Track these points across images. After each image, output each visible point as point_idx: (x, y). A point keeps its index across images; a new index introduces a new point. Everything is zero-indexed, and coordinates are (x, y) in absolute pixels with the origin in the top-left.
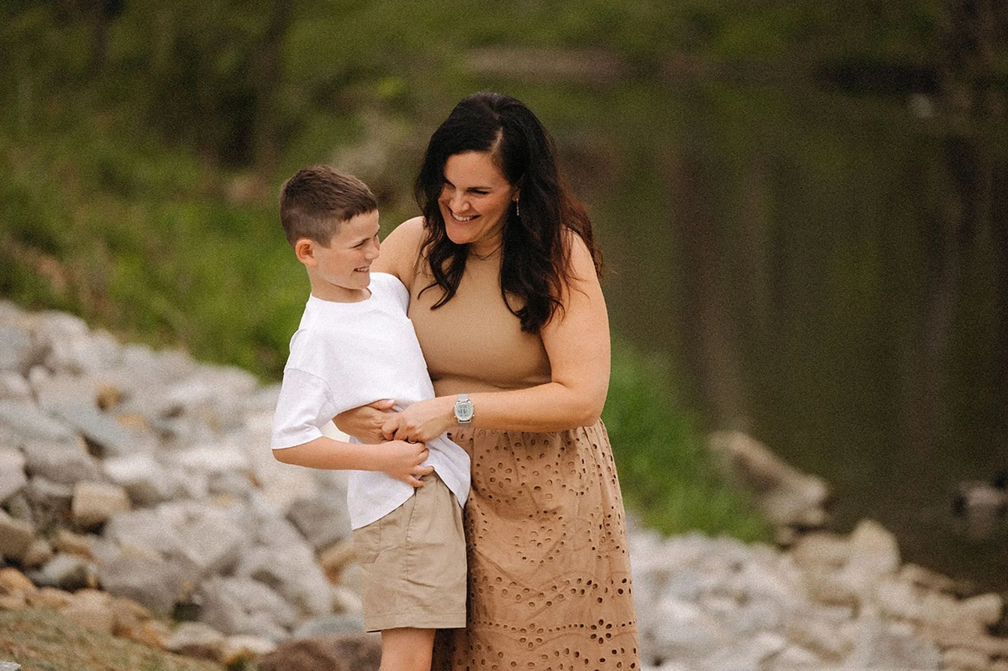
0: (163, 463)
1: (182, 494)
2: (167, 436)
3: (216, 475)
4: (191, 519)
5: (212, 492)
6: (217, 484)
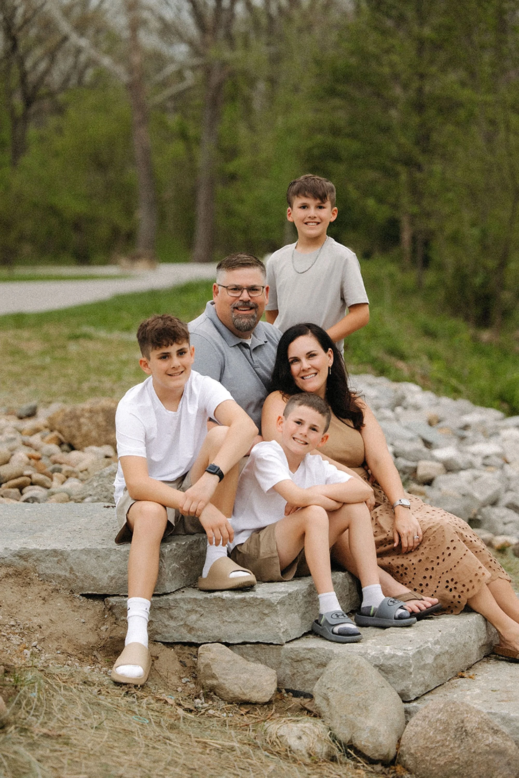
0: (461, 451)
1: (471, 466)
2: (462, 438)
3: (487, 457)
4: (475, 478)
5: (485, 465)
6: (487, 462)
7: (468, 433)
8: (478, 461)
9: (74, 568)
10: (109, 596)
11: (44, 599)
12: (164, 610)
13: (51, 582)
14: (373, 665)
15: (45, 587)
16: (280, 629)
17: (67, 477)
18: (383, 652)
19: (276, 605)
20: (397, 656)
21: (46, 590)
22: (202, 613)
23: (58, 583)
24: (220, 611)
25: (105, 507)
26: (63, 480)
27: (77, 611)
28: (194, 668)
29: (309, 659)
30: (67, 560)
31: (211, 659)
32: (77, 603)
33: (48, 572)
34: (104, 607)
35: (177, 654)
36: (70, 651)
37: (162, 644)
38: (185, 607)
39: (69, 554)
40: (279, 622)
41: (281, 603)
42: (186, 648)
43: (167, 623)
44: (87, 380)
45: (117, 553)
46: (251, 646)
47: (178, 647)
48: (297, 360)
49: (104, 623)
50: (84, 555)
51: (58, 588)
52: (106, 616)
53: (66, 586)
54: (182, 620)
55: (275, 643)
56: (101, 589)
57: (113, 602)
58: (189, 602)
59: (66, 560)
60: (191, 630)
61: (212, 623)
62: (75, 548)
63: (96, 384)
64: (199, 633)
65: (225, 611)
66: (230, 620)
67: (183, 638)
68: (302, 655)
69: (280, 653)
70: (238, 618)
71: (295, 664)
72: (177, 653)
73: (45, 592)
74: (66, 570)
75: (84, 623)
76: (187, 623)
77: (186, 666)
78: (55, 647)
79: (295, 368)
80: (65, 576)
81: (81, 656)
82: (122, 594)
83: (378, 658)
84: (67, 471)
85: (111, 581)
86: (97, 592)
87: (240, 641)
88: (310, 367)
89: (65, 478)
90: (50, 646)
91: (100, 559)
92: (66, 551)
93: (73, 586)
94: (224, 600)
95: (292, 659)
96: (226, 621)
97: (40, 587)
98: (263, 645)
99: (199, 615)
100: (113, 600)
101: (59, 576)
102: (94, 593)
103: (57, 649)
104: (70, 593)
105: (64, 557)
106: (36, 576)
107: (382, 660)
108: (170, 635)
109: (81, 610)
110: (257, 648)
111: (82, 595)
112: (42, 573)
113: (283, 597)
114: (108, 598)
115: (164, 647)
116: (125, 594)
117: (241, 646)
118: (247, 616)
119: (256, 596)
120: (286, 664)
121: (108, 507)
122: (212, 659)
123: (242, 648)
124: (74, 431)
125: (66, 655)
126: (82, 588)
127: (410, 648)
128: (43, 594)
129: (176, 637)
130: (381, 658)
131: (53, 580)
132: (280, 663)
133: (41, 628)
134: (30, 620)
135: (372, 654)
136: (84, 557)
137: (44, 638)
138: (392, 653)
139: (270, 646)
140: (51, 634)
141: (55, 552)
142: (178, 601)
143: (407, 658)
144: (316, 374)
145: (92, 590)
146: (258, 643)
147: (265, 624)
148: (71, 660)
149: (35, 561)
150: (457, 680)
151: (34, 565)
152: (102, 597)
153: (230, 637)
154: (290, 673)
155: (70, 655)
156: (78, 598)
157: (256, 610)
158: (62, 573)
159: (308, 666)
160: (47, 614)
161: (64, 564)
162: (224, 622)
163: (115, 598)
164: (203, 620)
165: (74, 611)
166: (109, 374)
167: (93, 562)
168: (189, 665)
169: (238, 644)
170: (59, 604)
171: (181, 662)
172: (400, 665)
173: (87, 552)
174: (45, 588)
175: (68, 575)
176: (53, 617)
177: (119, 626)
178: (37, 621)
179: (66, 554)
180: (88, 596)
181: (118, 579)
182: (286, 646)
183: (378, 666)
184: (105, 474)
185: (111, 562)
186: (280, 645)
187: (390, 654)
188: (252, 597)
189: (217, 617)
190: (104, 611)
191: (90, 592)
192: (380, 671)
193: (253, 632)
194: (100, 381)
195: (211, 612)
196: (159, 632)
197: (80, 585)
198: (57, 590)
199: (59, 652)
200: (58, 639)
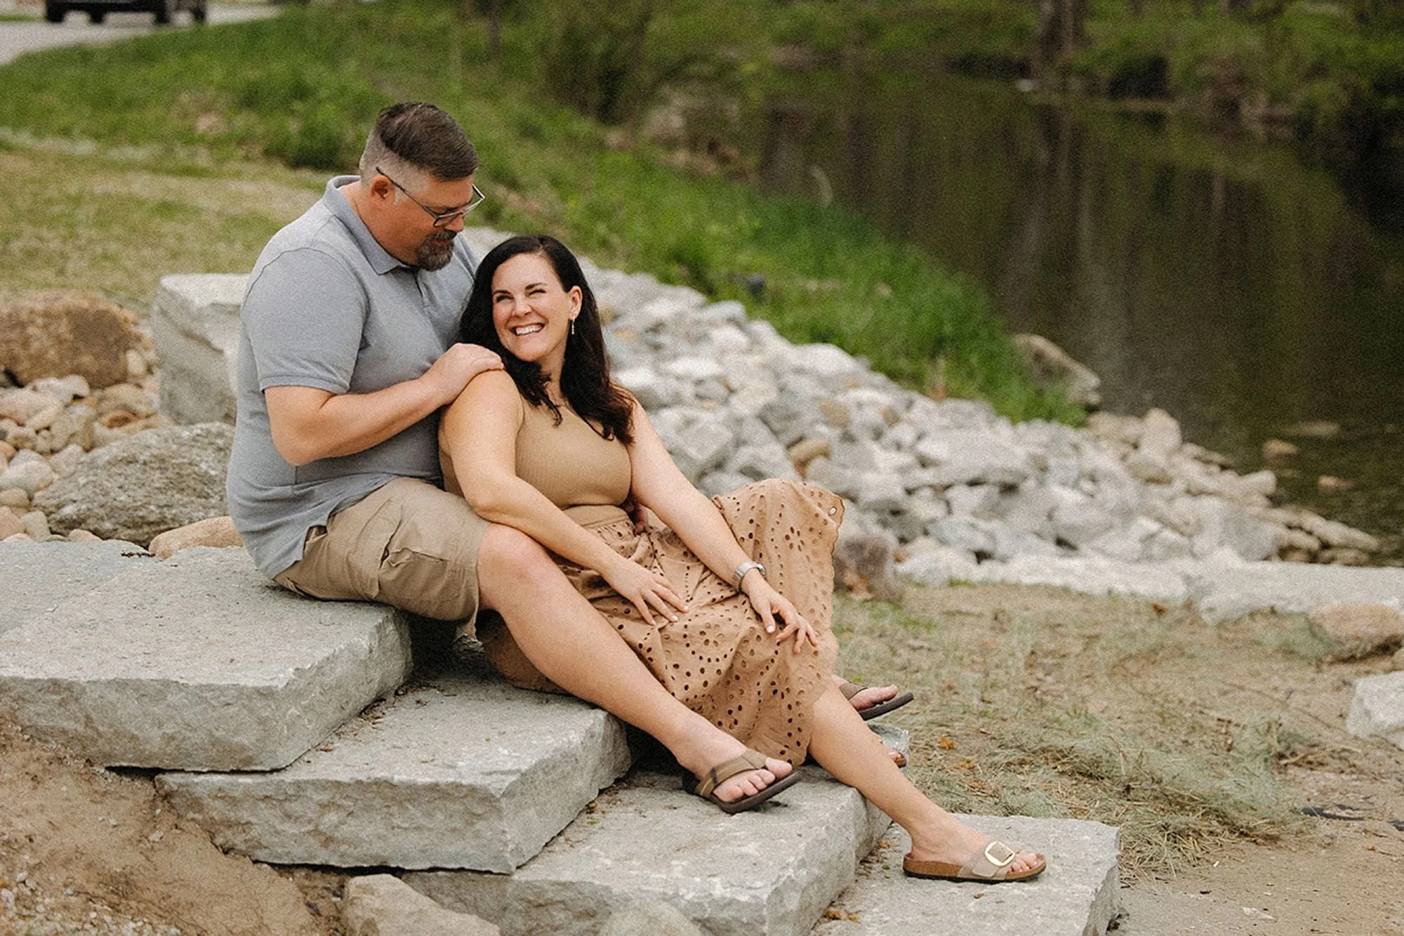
0: (658, 372)
1: (677, 400)
2: (657, 347)
3: (699, 382)
4: (689, 422)
5: (699, 397)
6: (701, 390)
7: (663, 339)
8: (688, 391)
9: (94, 716)
10: (163, 771)
11: (34, 778)
12: (274, 802)
13: (46, 741)
14: (691, 918)
15: (36, 753)
16: (506, 845)
17: (17, 449)
18: (711, 895)
19: (498, 800)
20: (739, 902)
21: (38, 759)
22: (351, 809)
23: (62, 744)
24: (386, 807)
25: (123, 555)
26: (9, 454)
27: (101, 802)
28: (338, 919)
29: (563, 902)
30: (81, 701)
31: (378, 910)
32: (101, 785)
33: (42, 722)
34: (154, 791)
35: (301, 890)
36: (91, 888)
37: (269, 868)
38: (316, 797)
39: (84, 690)
40: (504, 832)
41: (509, 794)
42: (318, 874)
43: (279, 827)
44: (18, 236)
45: (180, 690)
46: (448, 874)
47: (300, 874)
48: (506, 295)
49: (155, 827)
50: (113, 692)
51: (61, 754)
52: (158, 811)
53: (78, 749)
54: (309, 822)
55: (495, 871)
56: (148, 759)
57: (173, 785)
58: (325, 789)
59: (77, 700)
60: (328, 841)
61: (370, 829)
62: (95, 678)
63: (34, 243)
64: (343, 848)
65: (396, 808)
66: (406, 825)
67: (312, 857)
68: (550, 895)
69: (505, 890)
70: (423, 821)
71: (534, 913)
72: (302, 888)
73: (36, 765)
74: (77, 720)
75: (115, 826)
76: (321, 828)
77: (320, 915)
78: (61, 880)
79: (502, 310)
80: (76, 730)
81: (115, 899)
82: (189, 769)
83: (700, 904)
84: (16, 438)
85: (168, 744)
86: (141, 762)
87: (428, 865)
88: (529, 310)
89: (14, 451)
90: (52, 879)
91: (146, 700)
92: (78, 684)
93: (92, 750)
94: (395, 786)
95: (529, 902)
96: (399, 827)
97: (27, 754)
98: (470, 874)
99: (345, 814)
100: (171, 780)
101: (64, 732)
102: (134, 765)
103: (66, 886)
104: (85, 766)
105: (74, 695)
106: (17, 731)
107: (709, 910)
108: (287, 850)
109: (109, 800)
110: (460, 879)
111: (110, 769)
112: (28, 724)
113: (512, 784)
114: (160, 776)
115: (275, 874)
116: (196, 769)
117: (426, 874)
118: (440, 816)
119: (458, 780)
120: (517, 910)
121: (130, 555)
122: (380, 912)
123: (429, 878)
124: (18, 350)
125: (84, 897)
126: (108, 756)
127: (759, 884)
128: (33, 768)
129: (298, 854)
130: (707, 905)
131: (50, 739)
132: (505, 909)
133: (31, 840)
134: (10, 824)
135: (689, 897)
136: (113, 696)
137: (40, 863)
138: (728, 895)
139: (486, 876)
140: (53, 853)
141: (55, 685)
142: (303, 785)
143: (758, 906)
144: (542, 325)
145: (130, 760)
146: (462, 870)
147: (477, 835)
148: (95, 910)
149: (14, 700)
150: (829, 925)
151: (12, 708)
152: (150, 774)
153: (405, 858)
154: (523, 928)
155: (91, 898)
156: (102, 775)
157: (458, 806)
158: (69, 725)
159: (560, 916)
160: (42, 809)
161: (73, 707)
162: (393, 828)
163: (176, 775)
164: (352, 822)
165: (92, 801)
166: (52, 222)
167: (133, 706)
168: (324, 913)
169: (422, 871)
170: (64, 789)
171: (309, 905)
172: (744, 920)
173: (121, 685)
174: (35, 757)
175: (81, 728)
176: (56, 817)
177: (183, 830)
178: (23, 826)
179: (76, 690)
180: (120, 771)
181: (184, 740)
182: (518, 876)
183: (699, 921)
184: (100, 462)
185: (168, 706)
186: (504, 874)
187: (723, 898)
188: (452, 783)
189: (379, 818)
190: (154, 800)
191: (125, 764)
192: (704, 929)
193: (451, 849)
194: (40, 239)
195: (368, 808)
196: (265, 844)
197: (107, 749)
198: (60, 759)
199: (69, 891)
200: (67, 863)
